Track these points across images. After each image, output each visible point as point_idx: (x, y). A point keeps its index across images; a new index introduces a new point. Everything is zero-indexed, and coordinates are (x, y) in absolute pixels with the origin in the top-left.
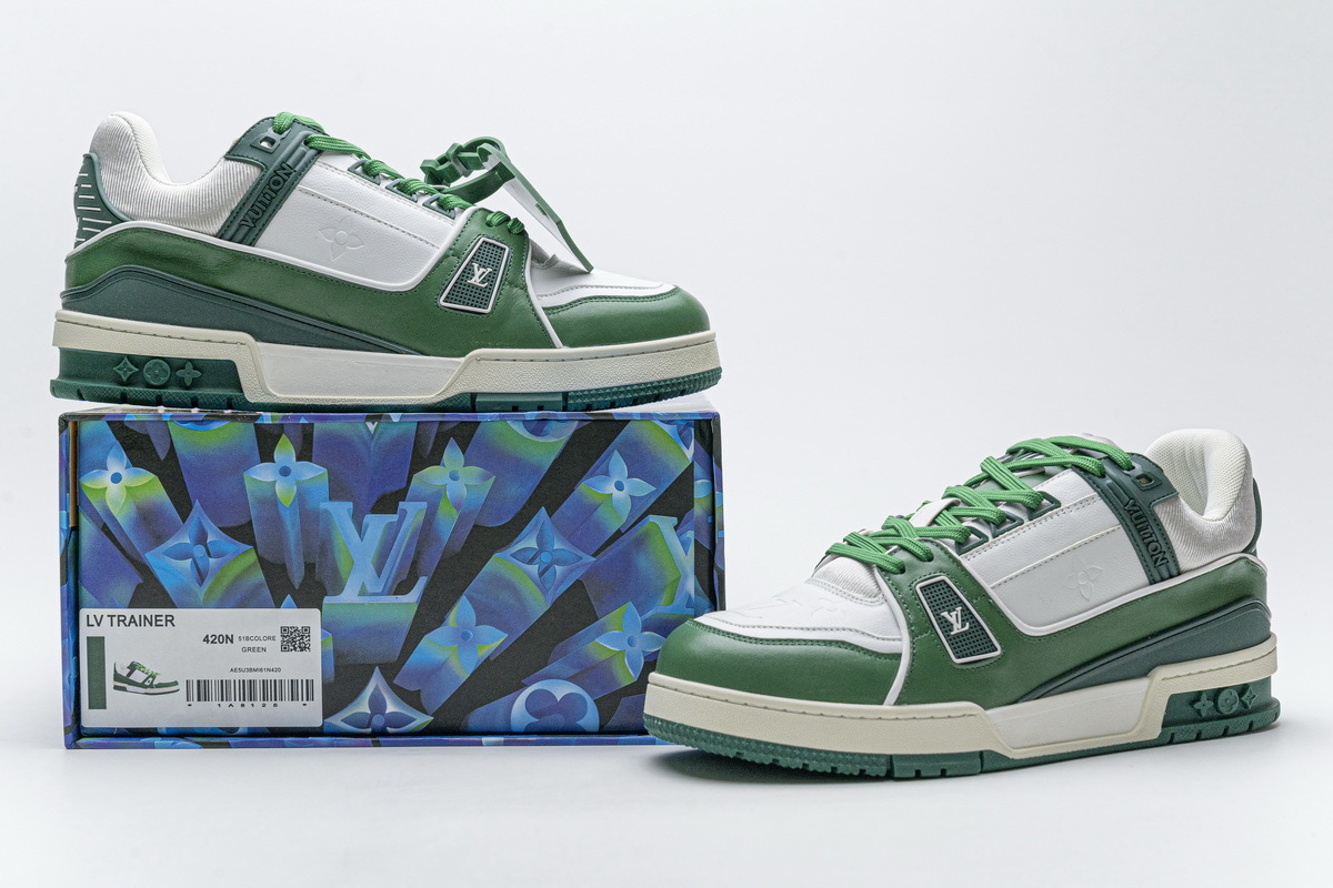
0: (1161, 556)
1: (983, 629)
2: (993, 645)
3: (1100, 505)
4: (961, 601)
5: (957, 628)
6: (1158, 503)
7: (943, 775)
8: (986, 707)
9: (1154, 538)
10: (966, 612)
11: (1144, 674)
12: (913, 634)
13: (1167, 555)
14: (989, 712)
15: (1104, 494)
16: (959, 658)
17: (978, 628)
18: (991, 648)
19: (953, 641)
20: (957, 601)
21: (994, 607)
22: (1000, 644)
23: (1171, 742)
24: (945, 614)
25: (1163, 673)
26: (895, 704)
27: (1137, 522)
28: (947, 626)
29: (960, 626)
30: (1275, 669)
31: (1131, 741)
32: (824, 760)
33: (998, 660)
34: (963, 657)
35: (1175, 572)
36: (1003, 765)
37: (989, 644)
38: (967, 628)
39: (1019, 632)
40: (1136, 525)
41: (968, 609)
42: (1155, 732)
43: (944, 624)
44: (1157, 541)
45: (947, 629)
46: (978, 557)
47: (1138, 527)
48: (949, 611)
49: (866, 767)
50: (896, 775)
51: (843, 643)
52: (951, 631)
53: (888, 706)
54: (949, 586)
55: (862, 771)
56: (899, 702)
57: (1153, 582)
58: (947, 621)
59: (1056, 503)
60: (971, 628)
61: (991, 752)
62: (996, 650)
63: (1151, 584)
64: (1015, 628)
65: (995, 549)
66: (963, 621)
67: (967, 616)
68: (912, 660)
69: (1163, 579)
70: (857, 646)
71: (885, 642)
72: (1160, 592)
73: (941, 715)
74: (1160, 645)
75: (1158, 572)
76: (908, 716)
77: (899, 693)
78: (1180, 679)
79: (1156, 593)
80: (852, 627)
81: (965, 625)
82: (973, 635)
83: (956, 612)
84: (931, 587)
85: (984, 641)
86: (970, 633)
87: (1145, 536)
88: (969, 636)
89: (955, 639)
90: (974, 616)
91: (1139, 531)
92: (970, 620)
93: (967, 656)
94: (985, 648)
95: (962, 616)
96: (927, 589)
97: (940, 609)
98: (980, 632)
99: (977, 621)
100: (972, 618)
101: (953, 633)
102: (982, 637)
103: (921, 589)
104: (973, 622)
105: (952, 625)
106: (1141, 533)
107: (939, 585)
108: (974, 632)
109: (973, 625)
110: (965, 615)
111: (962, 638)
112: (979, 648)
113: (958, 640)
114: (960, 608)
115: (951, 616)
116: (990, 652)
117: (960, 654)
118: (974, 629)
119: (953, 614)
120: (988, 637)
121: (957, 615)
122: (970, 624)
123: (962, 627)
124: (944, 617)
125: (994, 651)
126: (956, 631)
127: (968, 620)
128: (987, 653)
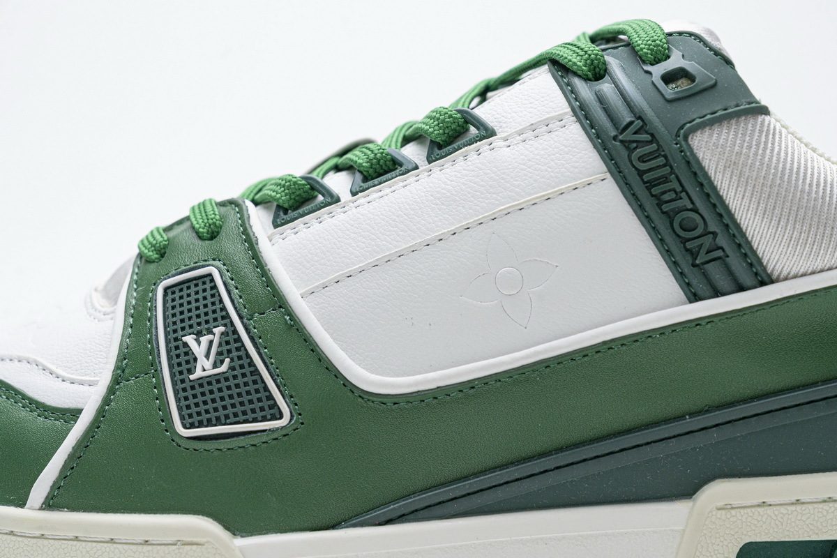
0: (707, 241)
1: (256, 372)
2: (274, 406)
3: (574, 133)
4: (227, 316)
5: (204, 367)
6: (701, 126)
9: (685, 202)
10: (231, 338)
11: (687, 491)
12: (119, 377)
13: (722, 241)
14: (240, 542)
15: (582, 113)
16: (192, 426)
17: (247, 370)
18: (268, 413)
19: (190, 393)
20: (219, 315)
21: (295, 327)
22: (292, 405)
24: (190, 340)
25: (718, 492)
26: (41, 509)
27: (643, 167)
29: (208, 364)
33: (285, 433)
34: (201, 425)
35: (746, 279)
37: (265, 403)
38: (224, 368)
39: (346, 383)
40: (641, 173)
41: (235, 332)
43: (183, 359)
44: (695, 210)
45: (184, 367)
48: (199, 334)
52: (190, 371)
53: (30, 511)
54: (215, 287)
56: (51, 504)
57: (694, 297)
58: (188, 352)
59: (487, 133)
60: (232, 368)
62: (281, 417)
63: (691, 302)
64: (337, 375)
66: (219, 353)
67: (231, 345)
68: (95, 425)
69: (717, 293)
70: (17, 392)
71: (75, 386)
72: (710, 319)
73: (130, 539)
74: (715, 435)
75: (706, 276)
76: (62, 534)
77: (52, 487)
78: (769, 511)
79: (697, 322)
80: (32, 356)
81: (222, 362)
82: (232, 383)
83: (211, 337)
84: (184, 286)
85: (254, 396)
86: (227, 379)
87: (666, 197)
88: (223, 384)
89: (193, 388)
90: (243, 345)
91: (650, 185)
92: (235, 354)
93: (209, 423)
94: (253, 411)
95: (220, 345)
96: (177, 289)
97: (183, 329)
98: (249, 379)
99: (248, 356)
100: (238, 349)
101: (192, 377)
102: (252, 387)
103: (166, 290)
104: (240, 358)
105: (195, 360)
106: (655, 191)
107: (200, 282)
108: (235, 377)
109: (237, 363)
110: (228, 343)
111: (207, 388)
112: (239, 409)
113: (198, 391)
114: (222, 329)
115: (199, 343)
116: (264, 419)
117: (196, 419)
118: (238, 372)
119: (204, 340)
120: (266, 389)
121: (211, 342)
122: (232, 360)
123: (215, 366)
124: (186, 345)
125: (273, 418)
126: (198, 373)
127: (229, 351)
128: (255, 420)
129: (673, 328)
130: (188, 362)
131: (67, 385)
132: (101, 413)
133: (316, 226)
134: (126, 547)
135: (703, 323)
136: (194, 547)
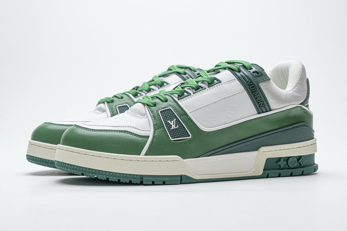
0: (262, 103)
1: (184, 127)
2: (188, 134)
3: (237, 82)
4: (176, 117)
5: (173, 127)
6: (261, 82)
7: (164, 184)
8: (184, 158)
9: (259, 95)
10: (178, 121)
11: (257, 149)
12: (155, 129)
13: (265, 103)
14: (184, 160)
15: (239, 78)
16: (173, 138)
17: (182, 127)
18: (187, 135)
19: (171, 132)
20: (174, 117)
21: (190, 119)
22: (191, 134)
23: (267, 177)
24: (169, 121)
25: (263, 149)
26: (145, 155)
27: (252, 89)
29: (174, 126)
30: (316, 151)
31: (249, 175)
32: (115, 176)
33: (191, 139)
34: (175, 138)
35: (268, 110)
36: (191, 181)
37: (187, 134)
39: (200, 130)
40: (251, 90)
41: (178, 120)
42: (260, 172)
43: (168, 125)
44: (260, 97)
45: (169, 127)
46: (186, 101)
47: (252, 91)
48: (171, 121)
49: (132, 180)
50: (144, 183)
51: (127, 131)
52: (171, 128)
53: (142, 156)
54: (172, 111)
55: (130, 181)
56: (146, 154)
57: (259, 113)
59: (219, 82)
61: (185, 176)
62: (190, 136)
63: (258, 114)
64: (199, 128)
65: (193, 98)
66: (176, 124)
67: (178, 122)
68: (153, 138)
69: (263, 112)
70: (132, 133)
71: (144, 132)
72: (262, 117)
73: (164, 160)
74: (262, 138)
75: (261, 109)
76: (150, 160)
77: (147, 151)
78: (271, 152)
79: (260, 118)
80: (131, 126)
81: (177, 126)
82: (180, 130)
83: (173, 121)
84: (165, 111)
85: (184, 132)
86: (179, 129)
87: (255, 95)
89: (172, 131)
90: (181, 122)
91: (253, 92)
92: (179, 124)
93: (177, 137)
94: (185, 135)
95: (176, 122)
96: (163, 112)
97: (167, 119)
98: (183, 129)
99: (182, 124)
100: (180, 123)
101: (171, 129)
102: (184, 130)
103: (160, 112)
104: (180, 125)
105: (171, 125)
106: (254, 93)
107: (168, 110)
108: (180, 129)
109: (180, 126)
110: (177, 122)
111: (175, 131)
112: (182, 135)
113: (173, 131)
114: (176, 119)
115: (171, 122)
116: (187, 137)
117: (174, 137)
118: (181, 128)
119: (172, 121)
120: (186, 131)
121: (174, 122)
122: (179, 125)
123: (176, 126)
124: (168, 123)
125: (188, 136)
126: (173, 128)
127: (178, 124)
128: (185, 137)
129: (256, 119)
130: (170, 126)
131: (142, 131)
132: (154, 136)
134: (164, 162)
135: (255, 119)
136: (177, 161)
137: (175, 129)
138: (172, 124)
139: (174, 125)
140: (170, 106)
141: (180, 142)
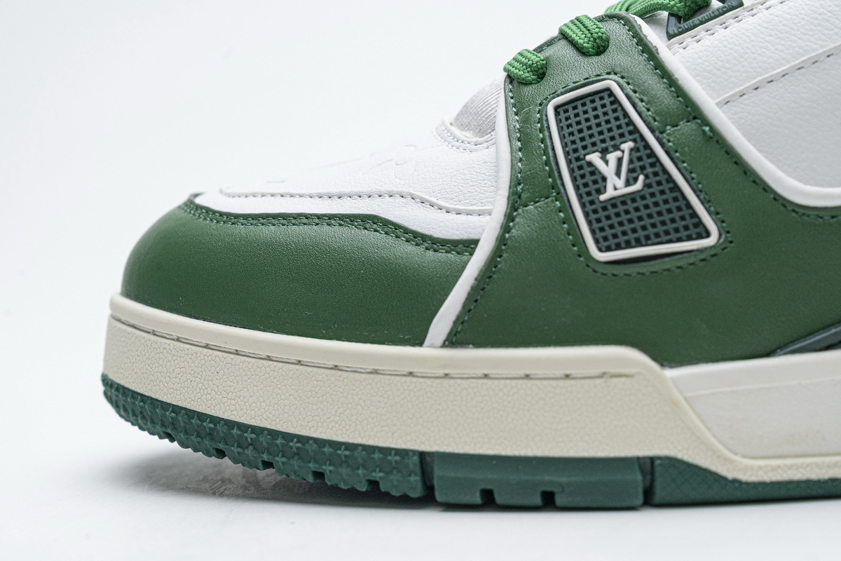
1: (675, 187)
2: (700, 223)
4: (636, 130)
5: (615, 187)
7: (548, 503)
8: (667, 356)
10: (643, 153)
12: (516, 203)
14: (671, 373)
16: (609, 249)
17: (666, 186)
18: (693, 231)
19: (602, 214)
20: (625, 130)
21: (715, 139)
22: (720, 222)
24: (594, 158)
26: (444, 346)
28: (590, 182)
29: (620, 183)
32: (298, 454)
33: (713, 253)
34: (618, 247)
36: (710, 494)
37: (689, 222)
38: (638, 186)
39: (777, 198)
41: (647, 146)
43: (589, 179)
45: (592, 188)
48: (604, 152)
49: (377, 475)
50: (439, 498)
51: (374, 219)
52: (599, 192)
53: (432, 351)
54: (616, 101)
55: (374, 484)
56: (454, 340)
58: (594, 171)
60: (648, 186)
61: (673, 464)
62: (708, 235)
64: (766, 188)
66: (631, 171)
67: (643, 160)
68: (497, 253)
70: (397, 226)
71: (463, 217)
73: (550, 373)
76: (470, 372)
77: (455, 323)
80: (405, 189)
81: (636, 180)
82: (650, 201)
83: (618, 153)
84: (579, 103)
85: (676, 215)
86: (643, 198)
88: (640, 203)
89: (605, 209)
90: (658, 160)
92: (649, 170)
93: (628, 245)
94: (677, 230)
95: (631, 161)
96: (570, 107)
97: (585, 147)
98: (669, 196)
99: (665, 171)
100: (652, 165)
101: (603, 197)
102: (673, 205)
103: (557, 108)
104: (656, 174)
105: (604, 179)
107: (597, 98)
108: (653, 195)
109: (653, 180)
110: (640, 159)
111: (621, 208)
112: (660, 229)
113: (611, 211)
114: (630, 144)
115: (607, 162)
116: (689, 238)
117: (612, 242)
118: (656, 189)
119: (612, 157)
120: (689, 206)
121: (620, 160)
122: (647, 177)
123: (628, 184)
124: (590, 164)
125: (700, 237)
126: (610, 193)
127: (643, 168)
128: (679, 240)
130: (595, 182)
131: (452, 216)
132: (502, 241)
133: (721, 33)
134: (545, 382)
136: (623, 379)
137: (623, 200)
138: (608, 170)
139: (618, 174)
140: (612, 76)
141: (645, 268)
